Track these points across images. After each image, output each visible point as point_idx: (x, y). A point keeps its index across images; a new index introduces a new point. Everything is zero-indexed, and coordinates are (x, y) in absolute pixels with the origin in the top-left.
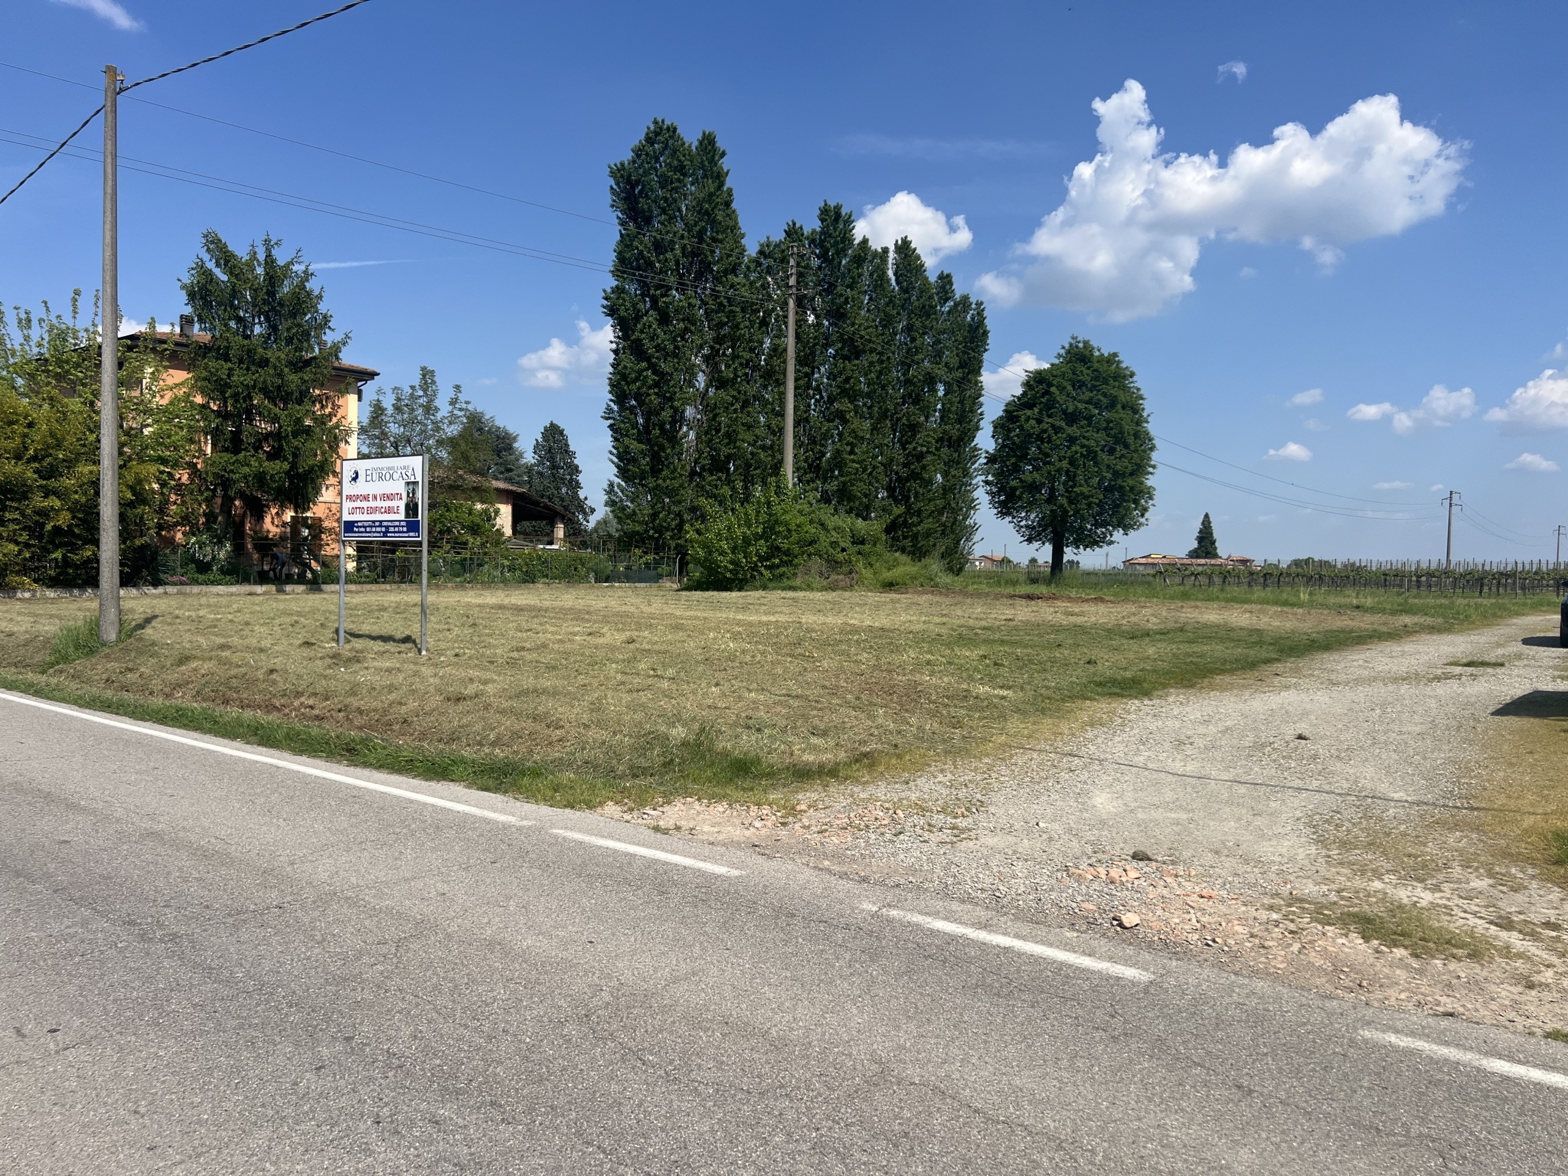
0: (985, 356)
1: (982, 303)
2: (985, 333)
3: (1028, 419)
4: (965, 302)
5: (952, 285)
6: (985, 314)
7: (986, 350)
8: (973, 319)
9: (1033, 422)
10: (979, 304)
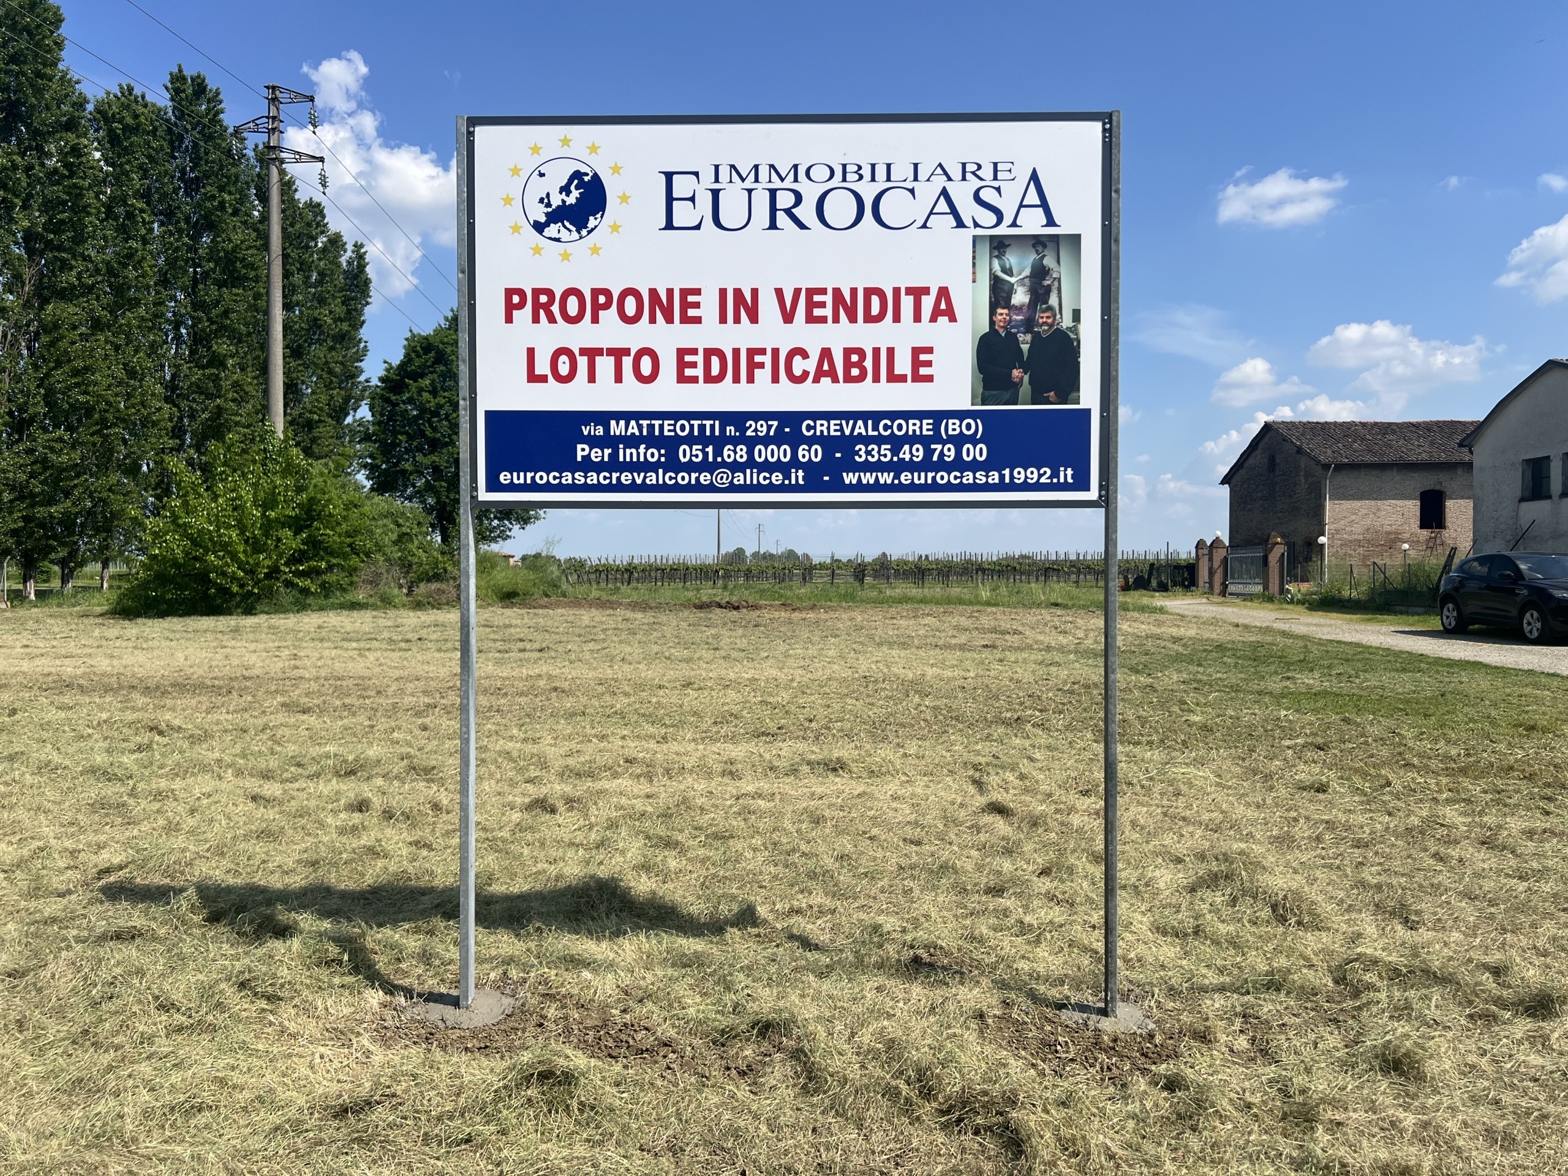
0: (367, 309)
1: (362, 246)
2: (367, 282)
3: (421, 390)
4: (336, 242)
5: (324, 217)
6: (367, 258)
7: (368, 303)
8: (349, 263)
9: (425, 395)
10: (358, 246)
